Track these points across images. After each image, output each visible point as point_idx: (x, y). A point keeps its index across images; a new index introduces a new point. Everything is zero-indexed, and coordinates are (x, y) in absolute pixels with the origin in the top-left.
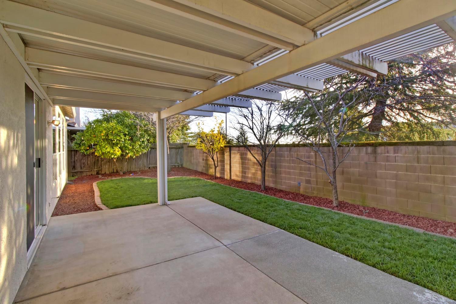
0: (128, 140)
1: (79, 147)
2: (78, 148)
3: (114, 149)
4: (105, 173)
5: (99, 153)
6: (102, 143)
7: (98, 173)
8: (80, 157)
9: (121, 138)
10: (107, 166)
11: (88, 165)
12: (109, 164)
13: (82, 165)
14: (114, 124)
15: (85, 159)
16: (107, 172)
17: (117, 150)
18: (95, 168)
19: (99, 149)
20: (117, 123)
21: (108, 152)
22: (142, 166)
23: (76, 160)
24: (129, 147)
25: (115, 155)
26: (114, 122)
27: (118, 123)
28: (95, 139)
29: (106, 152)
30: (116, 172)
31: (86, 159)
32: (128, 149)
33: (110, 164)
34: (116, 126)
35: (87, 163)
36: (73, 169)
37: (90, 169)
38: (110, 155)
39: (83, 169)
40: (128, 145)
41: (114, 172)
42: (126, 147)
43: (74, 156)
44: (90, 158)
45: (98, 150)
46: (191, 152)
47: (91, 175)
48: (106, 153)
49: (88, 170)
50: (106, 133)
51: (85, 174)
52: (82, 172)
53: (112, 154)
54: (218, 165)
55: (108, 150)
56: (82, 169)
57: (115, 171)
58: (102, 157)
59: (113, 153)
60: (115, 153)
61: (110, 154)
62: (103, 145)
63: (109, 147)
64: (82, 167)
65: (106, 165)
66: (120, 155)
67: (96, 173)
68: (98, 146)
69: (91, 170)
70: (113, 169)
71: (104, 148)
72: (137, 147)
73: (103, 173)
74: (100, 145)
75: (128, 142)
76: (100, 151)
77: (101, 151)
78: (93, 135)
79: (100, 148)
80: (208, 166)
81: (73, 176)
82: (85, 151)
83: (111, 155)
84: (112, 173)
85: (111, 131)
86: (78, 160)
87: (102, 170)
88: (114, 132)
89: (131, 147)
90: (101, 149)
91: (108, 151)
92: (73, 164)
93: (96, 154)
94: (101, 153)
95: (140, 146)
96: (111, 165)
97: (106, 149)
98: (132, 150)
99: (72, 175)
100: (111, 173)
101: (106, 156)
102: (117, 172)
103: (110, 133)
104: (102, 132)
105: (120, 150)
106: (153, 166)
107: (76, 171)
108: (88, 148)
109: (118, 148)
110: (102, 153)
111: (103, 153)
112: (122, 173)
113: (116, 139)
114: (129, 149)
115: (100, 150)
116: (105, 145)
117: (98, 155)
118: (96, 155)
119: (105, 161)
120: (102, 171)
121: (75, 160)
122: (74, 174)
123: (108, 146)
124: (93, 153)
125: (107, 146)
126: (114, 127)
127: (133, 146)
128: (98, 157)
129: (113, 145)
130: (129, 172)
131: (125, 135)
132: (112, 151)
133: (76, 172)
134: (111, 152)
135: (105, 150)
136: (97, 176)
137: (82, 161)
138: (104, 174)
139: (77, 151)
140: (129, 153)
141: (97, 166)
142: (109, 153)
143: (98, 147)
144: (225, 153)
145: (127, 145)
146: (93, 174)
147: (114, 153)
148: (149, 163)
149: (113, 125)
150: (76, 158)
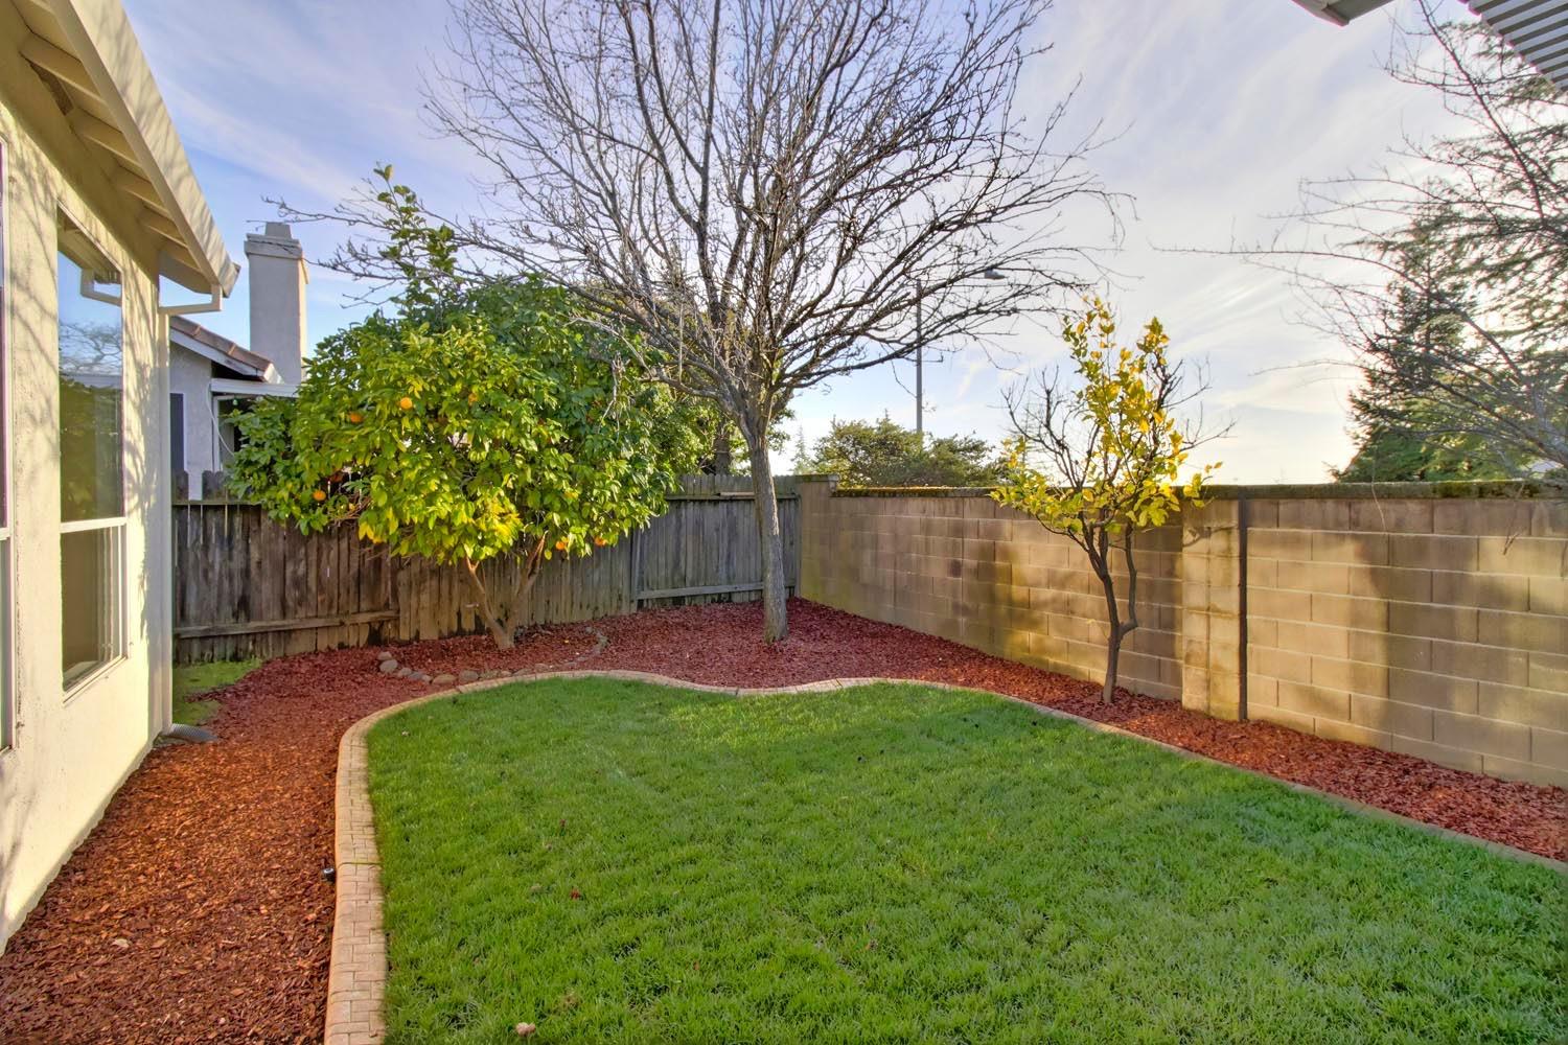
0: (556, 446)
1: (269, 485)
2: (262, 491)
3: (479, 503)
4: (413, 635)
5: (381, 526)
6: (405, 464)
7: (376, 639)
8: (281, 546)
9: (520, 430)
10: (425, 597)
11: (321, 588)
12: (434, 583)
13: (292, 595)
14: (475, 342)
15: (306, 555)
16: (429, 634)
17: (495, 507)
18: (364, 605)
19: (382, 502)
20: (493, 338)
21: (439, 521)
22: (607, 598)
23: (253, 566)
24: (568, 489)
25: (482, 543)
26: (475, 329)
27: (499, 338)
28: (356, 434)
29: (426, 520)
30: (473, 628)
31: (313, 557)
32: (557, 505)
33: (445, 584)
34: (490, 354)
35: (319, 578)
36: (236, 615)
37: (334, 611)
38: (451, 542)
39: (296, 612)
40: (560, 478)
41: (461, 632)
42: (547, 489)
43: (246, 537)
44: (333, 553)
45: (377, 509)
46: (858, 524)
47: (341, 646)
48: (431, 525)
49: (320, 623)
50: (424, 393)
51: (301, 645)
52: (290, 632)
53: (467, 534)
54: (1132, 615)
55: (443, 508)
56: (289, 614)
57: (469, 624)
58: (404, 550)
59: (471, 530)
60: (483, 526)
61: (451, 532)
62: (411, 475)
63: (447, 488)
64: (290, 603)
65: (419, 593)
66: (511, 542)
67: (364, 636)
68: (376, 482)
69: (336, 621)
70: (459, 614)
71: (418, 494)
72: (609, 494)
73: (404, 636)
74: (388, 478)
75: (561, 459)
76: (390, 514)
77: (398, 513)
78: (348, 411)
79: (390, 496)
80: (1003, 609)
81: (236, 658)
82: (304, 511)
83: (459, 544)
84: (452, 635)
85: (458, 387)
86: (266, 564)
87: (397, 619)
88: (475, 389)
89: (572, 494)
90: (394, 503)
91: (443, 515)
92: (238, 583)
93: (365, 530)
94: (394, 527)
95: (626, 481)
96: (450, 593)
97: (431, 499)
98: (580, 510)
99: (229, 653)
100: (445, 633)
101: (426, 546)
102: (480, 629)
103: (456, 396)
104: (406, 386)
105: (512, 507)
106: (656, 594)
107: (253, 625)
108: (319, 495)
109: (502, 493)
110: (401, 525)
111: (407, 529)
112: (506, 642)
113: (488, 434)
114: (563, 502)
115: (387, 506)
116: (421, 473)
117: (375, 541)
118: (366, 541)
119: (415, 568)
120: (397, 627)
121: (248, 560)
122: (242, 646)
123: (442, 480)
124: (351, 525)
125: (433, 485)
126: (477, 358)
127: (587, 486)
128: (379, 547)
129: (469, 476)
130: (543, 627)
131: (543, 414)
132: (463, 518)
133: (252, 636)
134: (457, 522)
135: (420, 505)
136: (370, 653)
137: (290, 569)
138: (409, 643)
139: (258, 509)
140: (565, 528)
141: (373, 598)
142: (445, 531)
143: (374, 486)
144: (1188, 537)
145: (552, 476)
146: (352, 642)
147: (479, 531)
148: (641, 582)
149: (468, 350)
150: (255, 555)
